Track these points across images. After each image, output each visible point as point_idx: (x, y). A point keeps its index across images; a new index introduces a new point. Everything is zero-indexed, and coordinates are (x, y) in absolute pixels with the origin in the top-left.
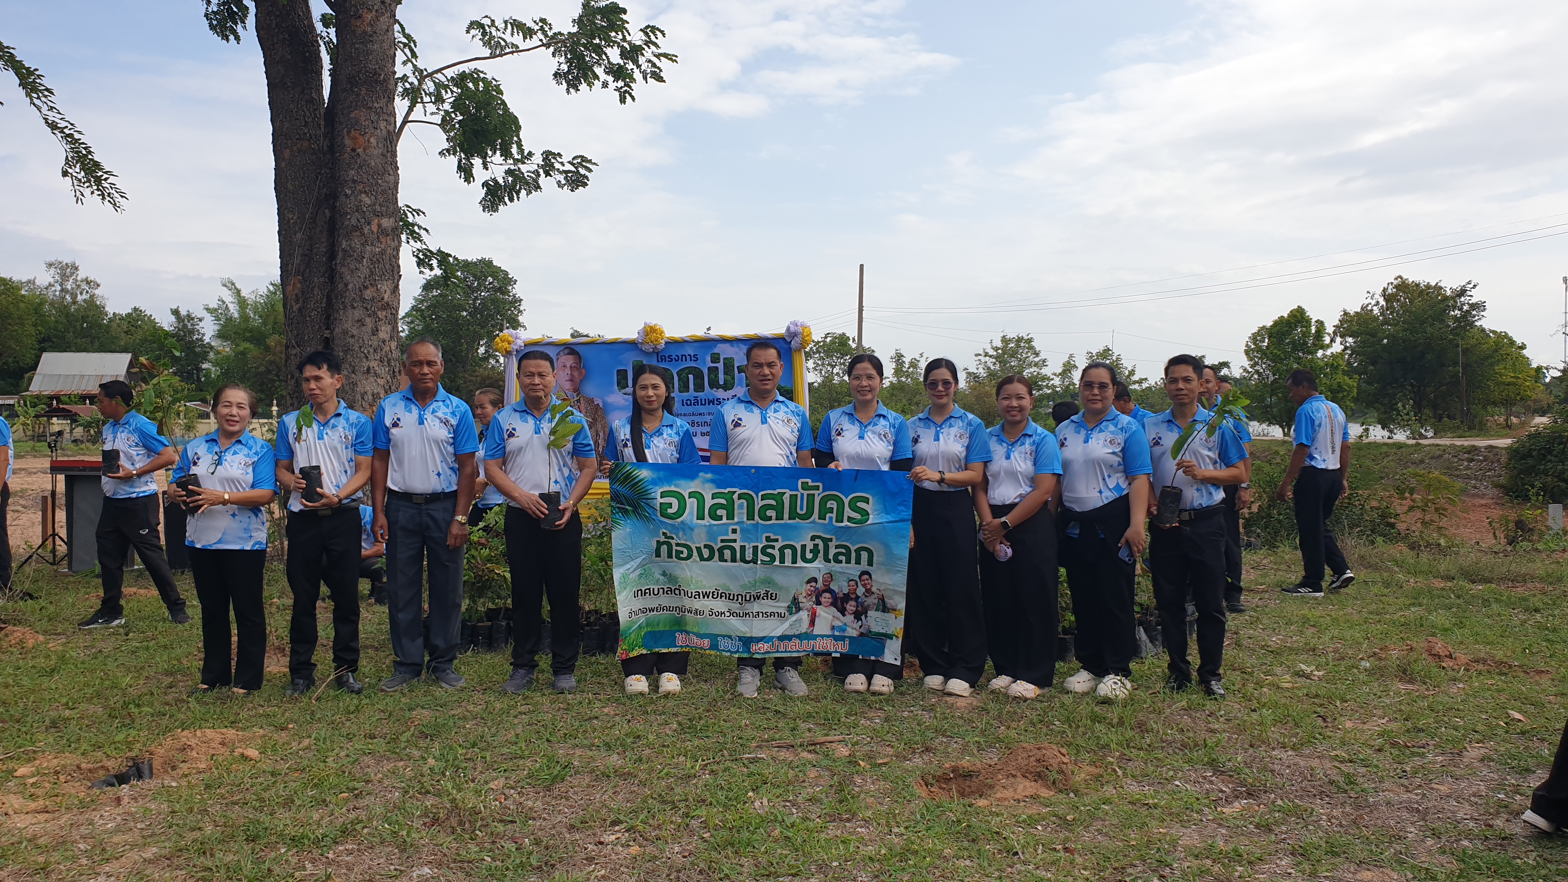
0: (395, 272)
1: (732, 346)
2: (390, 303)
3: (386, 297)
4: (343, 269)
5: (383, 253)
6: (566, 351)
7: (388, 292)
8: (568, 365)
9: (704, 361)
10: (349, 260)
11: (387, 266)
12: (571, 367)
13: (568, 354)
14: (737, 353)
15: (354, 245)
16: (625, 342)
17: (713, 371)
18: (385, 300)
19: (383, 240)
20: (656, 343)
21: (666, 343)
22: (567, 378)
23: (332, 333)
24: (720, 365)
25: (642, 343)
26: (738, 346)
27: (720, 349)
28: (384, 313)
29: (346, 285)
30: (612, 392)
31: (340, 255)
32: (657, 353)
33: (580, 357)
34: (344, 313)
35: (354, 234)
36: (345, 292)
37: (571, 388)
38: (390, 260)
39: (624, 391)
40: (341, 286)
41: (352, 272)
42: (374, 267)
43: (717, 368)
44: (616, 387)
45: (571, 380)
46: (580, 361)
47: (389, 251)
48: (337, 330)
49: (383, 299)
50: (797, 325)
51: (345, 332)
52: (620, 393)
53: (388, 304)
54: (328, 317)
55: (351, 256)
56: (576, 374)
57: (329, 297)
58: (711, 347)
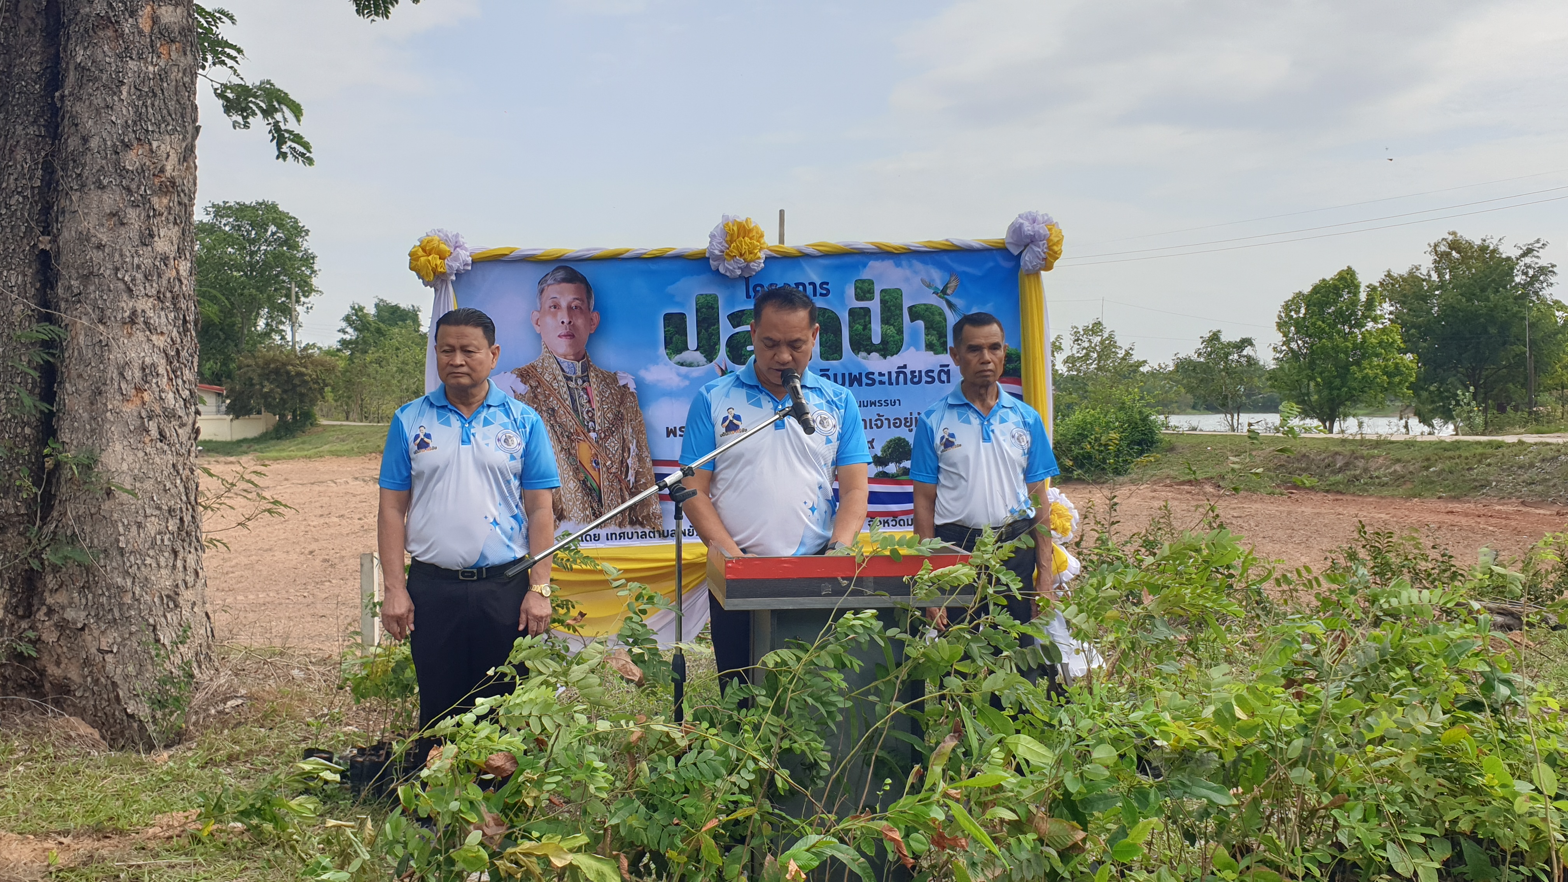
0: (188, 119)
1: (898, 265)
2: (178, 181)
3: (169, 168)
4: (78, 107)
5: (162, 75)
6: (560, 275)
7: (173, 157)
8: (564, 304)
9: (842, 295)
10: (90, 88)
11: (172, 105)
12: (570, 308)
13: (564, 280)
14: (907, 280)
15: (100, 56)
16: (679, 257)
17: (860, 316)
18: (168, 174)
19: (163, 50)
20: (749, 257)
21: (768, 259)
22: (563, 331)
23: (55, 240)
24: (874, 305)
25: (718, 258)
26: (911, 266)
27: (873, 271)
28: (165, 201)
29: (85, 140)
30: (655, 361)
31: (72, 77)
32: (747, 280)
33: (588, 288)
34: (81, 199)
35: (101, 34)
36: (83, 153)
37: (569, 351)
38: (177, 92)
39: (678, 358)
40: (73, 143)
41: (98, 112)
42: (144, 104)
43: (867, 311)
44: (662, 350)
45: (570, 336)
46: (589, 297)
47: (175, 74)
48: (67, 235)
49: (162, 170)
50: (1034, 221)
51: (84, 238)
52: (672, 363)
53: (173, 184)
54: (47, 209)
55: (96, 79)
56: (580, 322)
57: (49, 169)
58: (855, 267)
